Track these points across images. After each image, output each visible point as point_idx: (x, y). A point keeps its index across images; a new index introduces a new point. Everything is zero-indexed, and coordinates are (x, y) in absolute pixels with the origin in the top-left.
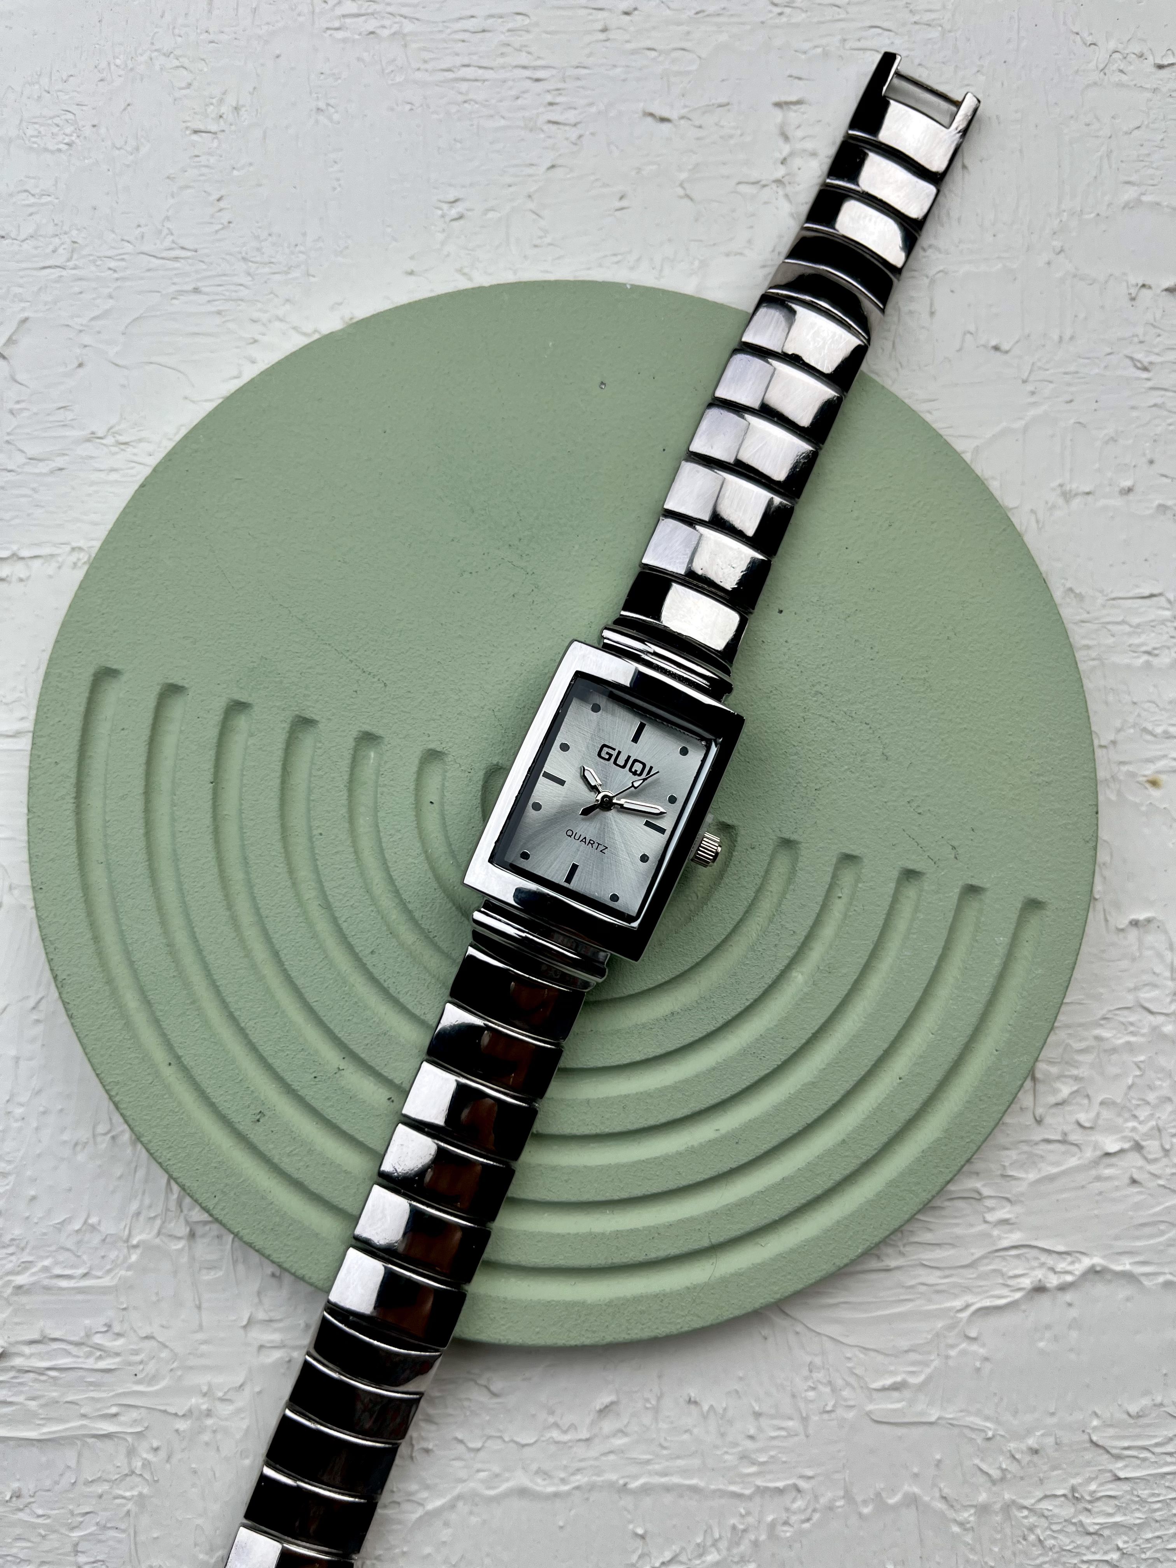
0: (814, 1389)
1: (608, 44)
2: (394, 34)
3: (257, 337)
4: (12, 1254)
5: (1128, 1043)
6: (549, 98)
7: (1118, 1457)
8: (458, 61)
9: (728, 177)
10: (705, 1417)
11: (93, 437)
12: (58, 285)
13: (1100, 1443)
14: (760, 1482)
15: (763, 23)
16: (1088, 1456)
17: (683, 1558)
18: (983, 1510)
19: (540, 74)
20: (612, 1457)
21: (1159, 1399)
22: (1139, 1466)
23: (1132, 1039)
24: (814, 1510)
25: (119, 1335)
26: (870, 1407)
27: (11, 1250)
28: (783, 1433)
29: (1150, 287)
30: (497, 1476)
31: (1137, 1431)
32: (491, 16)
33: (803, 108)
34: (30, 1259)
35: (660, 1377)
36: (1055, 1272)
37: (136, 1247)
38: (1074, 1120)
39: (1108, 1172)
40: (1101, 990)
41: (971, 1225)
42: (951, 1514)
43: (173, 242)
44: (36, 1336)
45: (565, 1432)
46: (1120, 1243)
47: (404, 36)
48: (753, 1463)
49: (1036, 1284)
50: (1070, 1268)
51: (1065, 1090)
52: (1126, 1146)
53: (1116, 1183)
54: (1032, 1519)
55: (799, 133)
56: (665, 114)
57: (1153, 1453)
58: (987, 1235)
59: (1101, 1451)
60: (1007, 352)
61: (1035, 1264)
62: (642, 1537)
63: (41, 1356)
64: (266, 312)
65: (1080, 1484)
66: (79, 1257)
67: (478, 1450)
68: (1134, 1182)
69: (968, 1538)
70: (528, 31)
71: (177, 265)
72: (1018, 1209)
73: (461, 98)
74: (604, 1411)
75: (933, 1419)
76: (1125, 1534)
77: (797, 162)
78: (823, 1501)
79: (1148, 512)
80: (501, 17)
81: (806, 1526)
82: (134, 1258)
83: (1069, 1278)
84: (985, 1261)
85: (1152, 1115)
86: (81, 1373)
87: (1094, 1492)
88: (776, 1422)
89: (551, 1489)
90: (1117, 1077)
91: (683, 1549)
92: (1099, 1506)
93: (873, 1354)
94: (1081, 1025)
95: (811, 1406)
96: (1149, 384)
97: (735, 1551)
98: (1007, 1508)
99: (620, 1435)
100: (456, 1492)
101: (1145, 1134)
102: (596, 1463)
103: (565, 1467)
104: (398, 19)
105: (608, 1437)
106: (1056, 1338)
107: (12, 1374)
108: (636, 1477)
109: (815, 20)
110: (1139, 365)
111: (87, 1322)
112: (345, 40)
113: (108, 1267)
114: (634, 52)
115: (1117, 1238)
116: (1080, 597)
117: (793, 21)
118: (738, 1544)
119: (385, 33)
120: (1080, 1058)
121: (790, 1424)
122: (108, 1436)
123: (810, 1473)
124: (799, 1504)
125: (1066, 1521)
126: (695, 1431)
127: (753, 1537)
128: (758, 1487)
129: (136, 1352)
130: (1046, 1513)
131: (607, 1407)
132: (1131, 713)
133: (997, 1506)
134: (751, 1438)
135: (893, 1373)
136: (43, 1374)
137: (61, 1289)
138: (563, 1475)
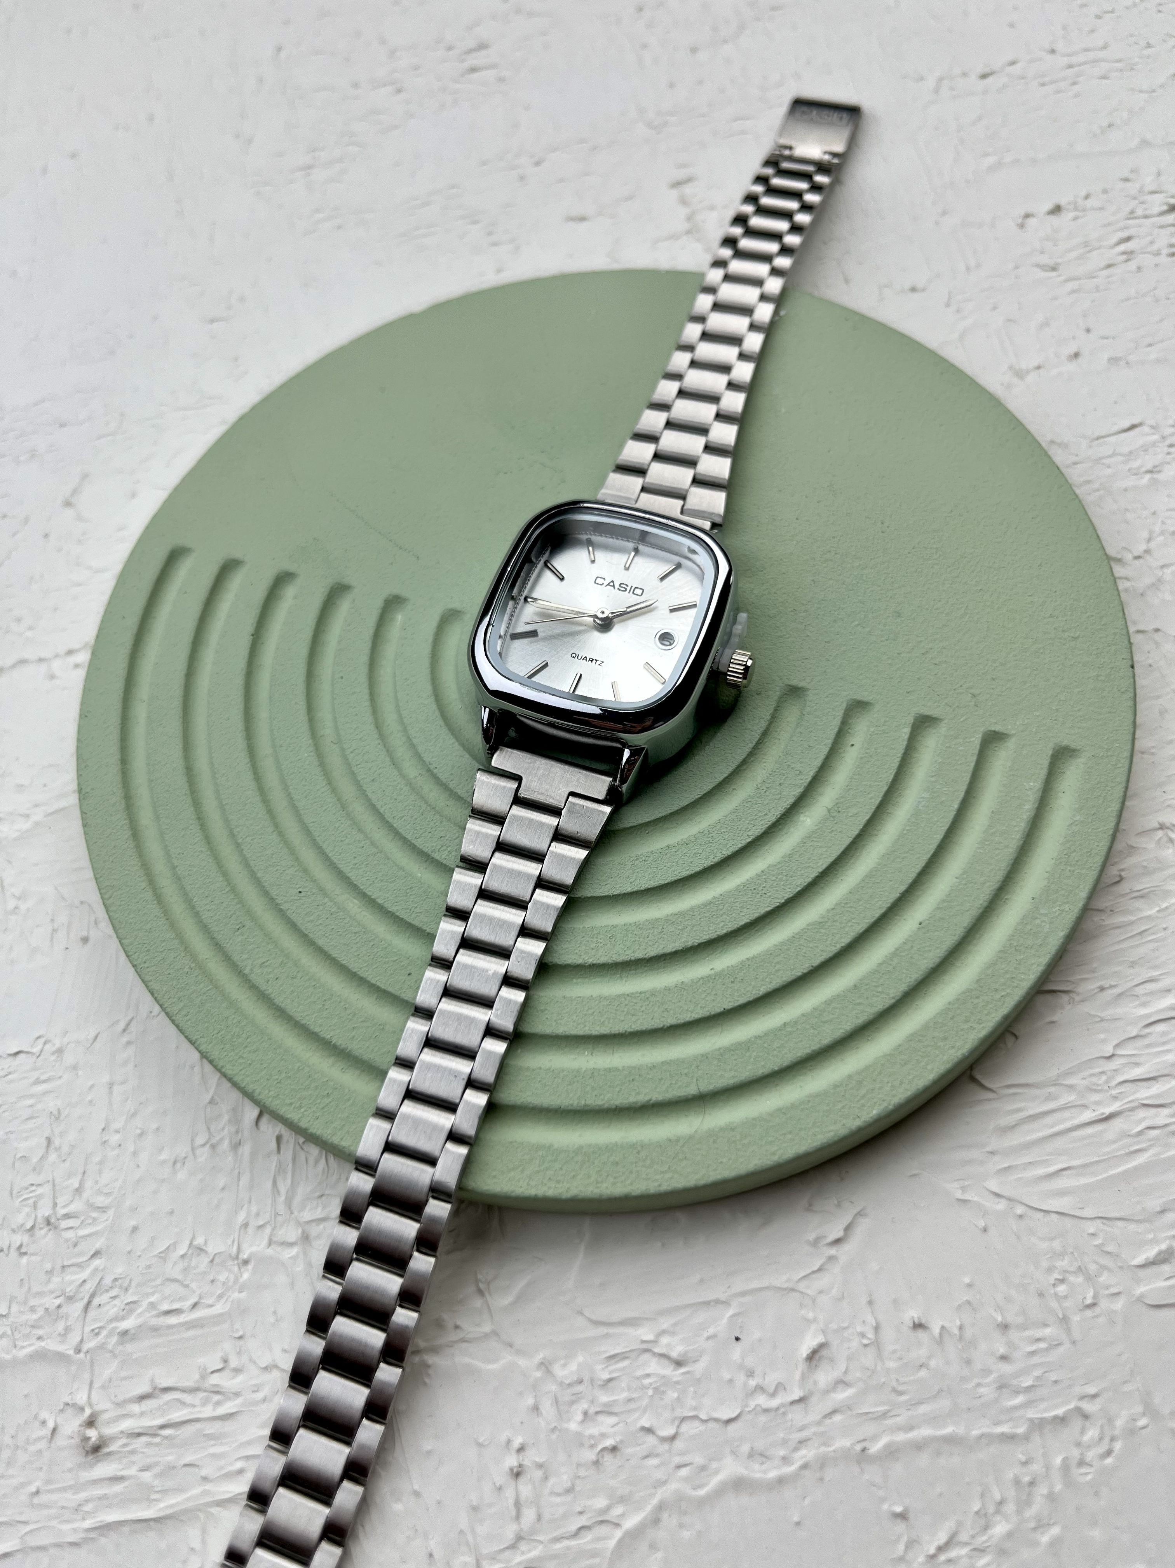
0: (1062, 1281)
4: (116, 1297)
10: (940, 1341)
12: (112, 447)
14: (1031, 1414)
17: (964, 1536)
20: (837, 1418)
24: (1113, 1439)
25: (237, 1371)
26: (1141, 1289)
27: (114, 1293)
28: (1043, 1345)
29: (1033, 215)
30: (703, 1468)
34: (135, 1298)
37: (246, 1262)
44: (145, 1388)
45: (773, 1395)
48: (1017, 1392)
56: (582, 215)
60: (923, 290)
62: (902, 1516)
63: (152, 1413)
66: (187, 1286)
67: (673, 1438)
74: (813, 1356)
77: (699, 217)
78: (1119, 1423)
79: (1101, 367)
81: (1109, 1461)
82: (246, 1276)
86: (199, 1425)
88: (1028, 1333)
89: (772, 1474)
91: (960, 1524)
93: (1119, 1224)
95: (1067, 1304)
96: (1062, 279)
97: (1028, 1513)
99: (840, 1386)
100: (654, 1502)
102: (821, 1429)
103: (785, 1442)
105: (827, 1392)
108: (875, 1438)
110: (1045, 267)
111: (201, 1361)
113: (219, 1292)
116: (1066, 446)
118: (1029, 1503)
121: (1048, 1331)
123: (1091, 1390)
124: (1092, 1434)
126: (933, 1363)
127: (1045, 1491)
128: (1031, 1420)
129: (256, 1389)
131: (815, 1353)
132: (1154, 523)
134: (1004, 1358)
135: (1155, 1241)
136: (155, 1435)
137: (170, 1327)
138: (782, 1453)
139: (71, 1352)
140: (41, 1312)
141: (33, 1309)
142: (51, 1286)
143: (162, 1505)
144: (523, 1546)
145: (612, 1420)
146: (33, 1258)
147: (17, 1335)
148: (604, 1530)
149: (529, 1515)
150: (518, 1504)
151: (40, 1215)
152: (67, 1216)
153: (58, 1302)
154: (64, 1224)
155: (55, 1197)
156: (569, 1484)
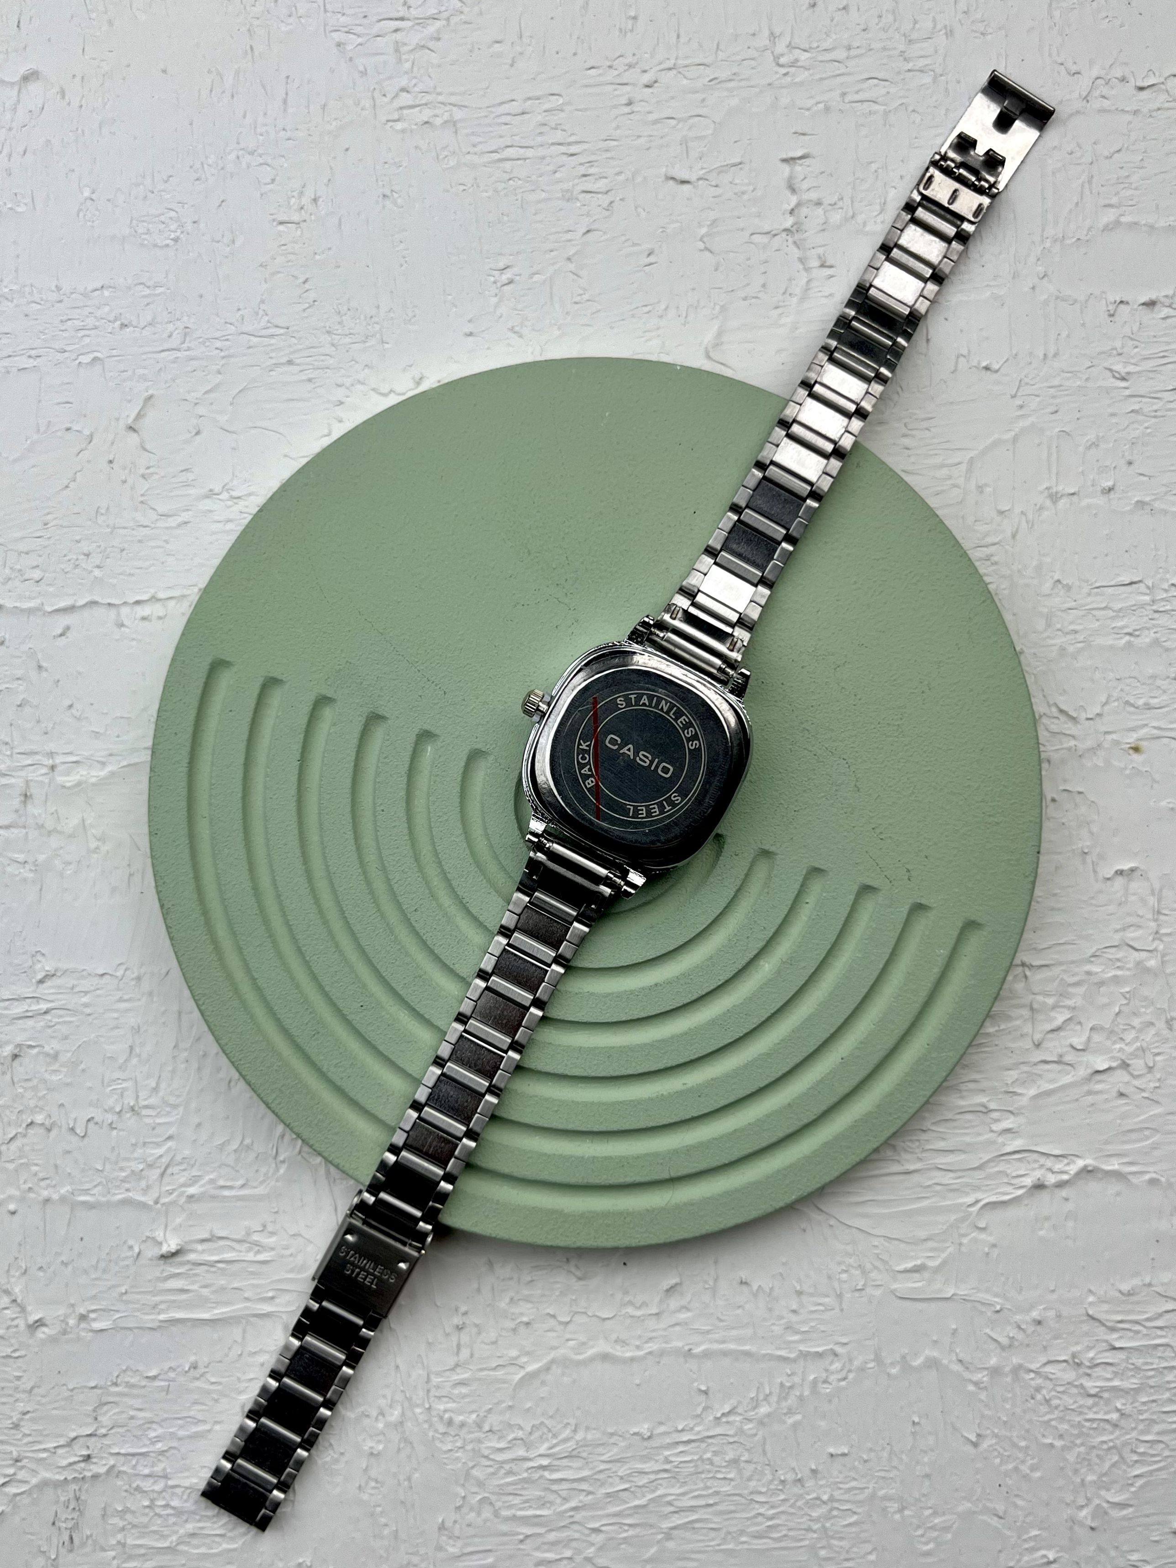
0: (846, 1271)
1: (632, 116)
2: (446, 122)
3: (344, 400)
4: (184, 1170)
5: (1116, 976)
6: (582, 170)
7: (1113, 1330)
8: (502, 142)
9: (742, 230)
10: (755, 1295)
11: (211, 494)
12: (175, 365)
13: (1097, 1316)
14: (802, 1348)
15: (769, 84)
16: (1085, 1327)
17: (740, 1410)
18: (995, 1372)
19: (573, 149)
20: (677, 1328)
21: (1147, 1280)
22: (1132, 1338)
23: (1119, 973)
24: (850, 1371)
25: (273, 1233)
26: (895, 1286)
27: (182, 1167)
28: (821, 1308)
29: (1127, 303)
30: (584, 1344)
31: (1129, 1307)
32: (529, 99)
33: (807, 162)
34: (199, 1173)
35: (716, 1262)
36: (1053, 1172)
37: (283, 1162)
38: (1068, 1043)
39: (1099, 1087)
40: (1091, 932)
41: (979, 1134)
42: (967, 1375)
43: (268, 322)
44: (206, 1235)
45: (639, 1308)
46: (1109, 1147)
47: (455, 123)
48: (798, 1332)
49: (1037, 1183)
50: (1067, 1168)
51: (1060, 1018)
52: (1114, 1064)
53: (1106, 1096)
54: (1039, 1381)
55: (805, 185)
56: (685, 176)
57: (1145, 1327)
58: (992, 1142)
59: (1097, 1324)
60: (997, 371)
61: (1036, 1165)
62: (706, 1393)
63: (211, 1252)
64: (349, 376)
65: (1079, 1352)
66: (237, 1171)
67: (568, 1323)
68: (1122, 1095)
69: (983, 1396)
70: (562, 110)
71: (273, 341)
72: (1021, 1120)
73: (507, 176)
74: (671, 1290)
75: (949, 1295)
76: (1122, 1397)
77: (804, 211)
78: (856, 1363)
79: (1128, 508)
80: (538, 99)
81: (843, 1383)
82: (282, 1171)
83: (1065, 1177)
84: (992, 1164)
85: (1137, 1038)
86: (244, 1265)
87: (1092, 1359)
88: (814, 1299)
89: (628, 1354)
90: (1105, 1006)
91: (739, 1402)
92: (1098, 1371)
93: (896, 1242)
94: (1073, 962)
95: (845, 1286)
96: (1127, 392)
97: (784, 1404)
98: (1017, 1370)
99: (684, 1310)
100: (549, 1358)
101: (1131, 1054)
102: (665, 1333)
103: (640, 1337)
104: (448, 108)
105: (675, 1312)
106: (1055, 1227)
107: (187, 1267)
108: (697, 1345)
109: (817, 77)
110: (1117, 375)
111: (246, 1223)
112: (403, 131)
113: (261, 1179)
114: (656, 122)
115: (1107, 1142)
116: (1068, 588)
117: (797, 80)
118: (785, 1399)
119: (438, 121)
120: (1071, 990)
121: (827, 1300)
122: (267, 1315)
123: (844, 1340)
124: (837, 1365)
125: (1068, 1383)
126: (747, 1306)
127: (798, 1394)
128: (800, 1351)
129: (286, 1248)
130: (1051, 1376)
131: (672, 1287)
132: (1115, 688)
133: (1007, 1369)
134: (794, 1312)
135: (913, 1258)
136: (213, 1266)
137: (225, 1197)
138: (638, 1343)
139: (151, 1203)
140: (128, 1172)
141: (122, 1169)
142: (136, 1155)
143: (216, 1311)
144: (458, 1370)
145: (529, 1305)
146: (121, 1133)
147: (110, 1185)
148: (511, 1369)
149: (465, 1354)
150: (459, 1346)
151: (126, 1102)
152: (147, 1107)
153: (141, 1167)
154: (144, 1112)
155: (137, 1092)
156: (494, 1339)
